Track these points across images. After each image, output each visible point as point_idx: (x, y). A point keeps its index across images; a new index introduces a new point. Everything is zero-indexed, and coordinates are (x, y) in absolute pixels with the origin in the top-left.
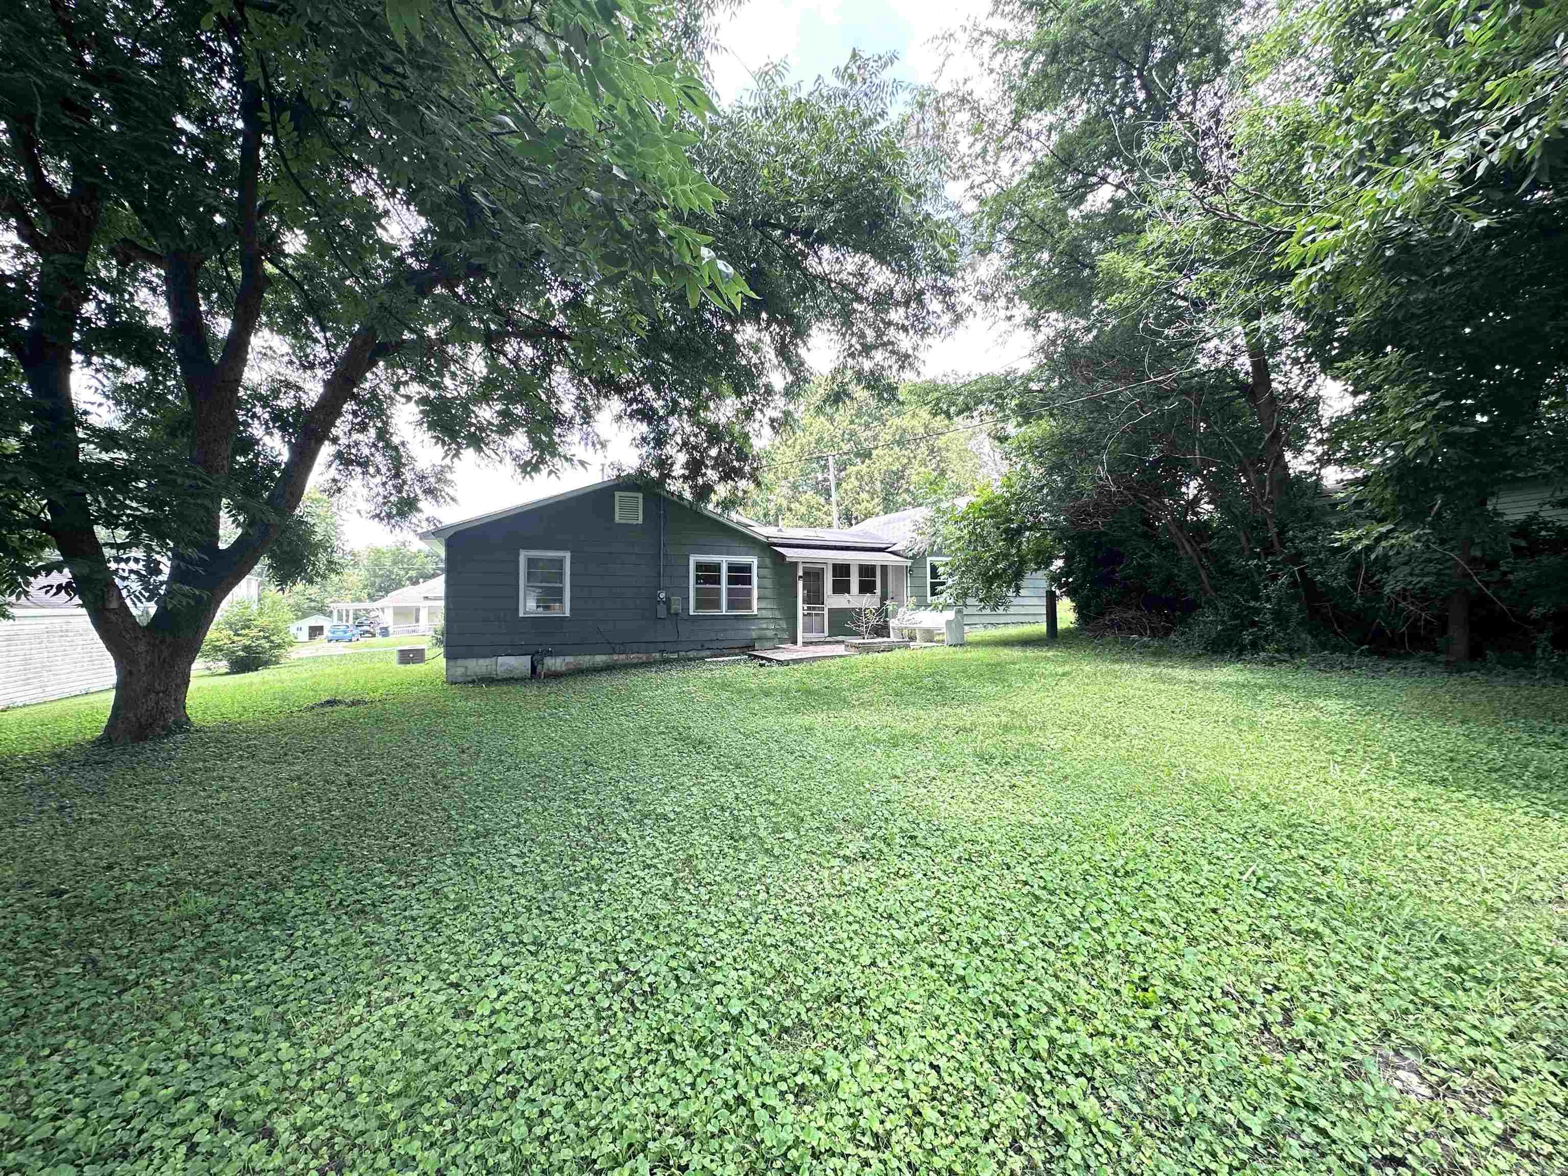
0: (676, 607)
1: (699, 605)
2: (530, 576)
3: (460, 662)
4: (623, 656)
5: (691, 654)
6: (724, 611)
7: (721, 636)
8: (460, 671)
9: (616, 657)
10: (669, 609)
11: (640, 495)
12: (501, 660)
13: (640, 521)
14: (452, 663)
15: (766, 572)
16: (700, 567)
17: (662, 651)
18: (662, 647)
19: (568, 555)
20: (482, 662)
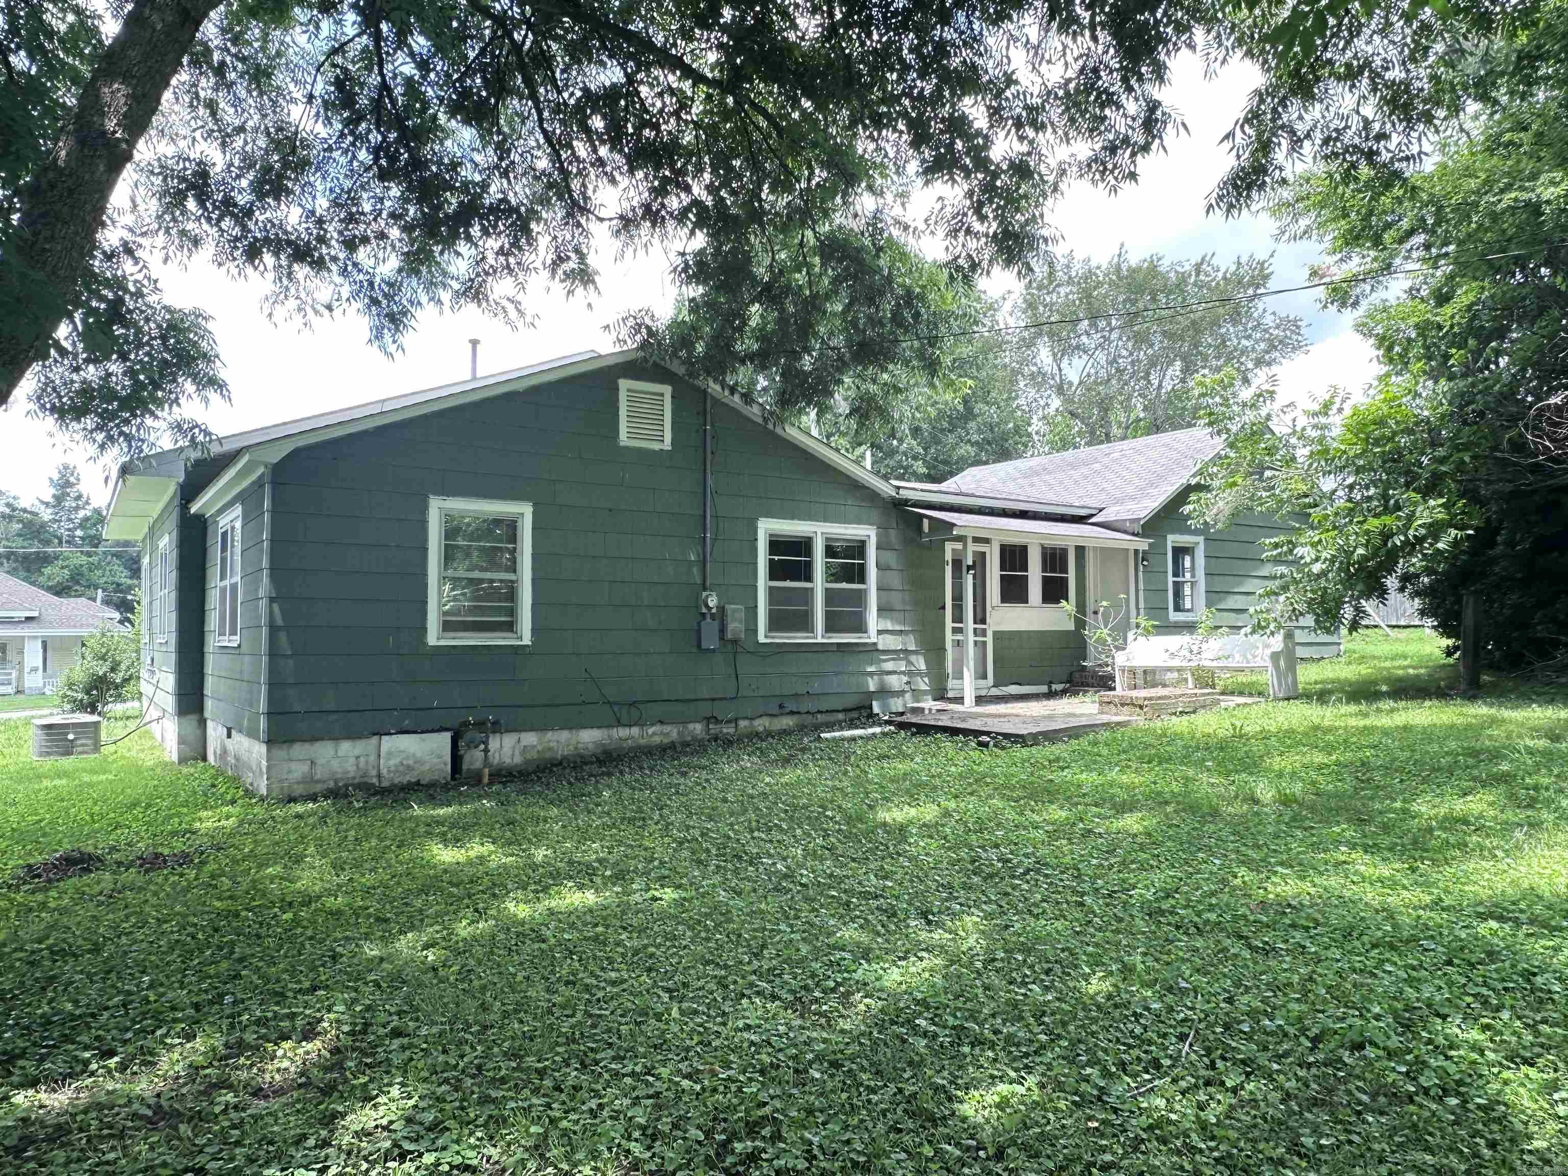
0: (735, 627)
1: (777, 622)
2: (449, 555)
3: (300, 750)
4: (635, 731)
5: (761, 724)
6: (819, 636)
7: (816, 686)
8: (299, 770)
9: (623, 732)
10: (722, 630)
11: (667, 390)
12: (389, 743)
13: (667, 445)
14: (281, 753)
15: (891, 558)
16: (777, 545)
17: (711, 719)
18: (705, 709)
19: (524, 512)
20: (346, 747)
